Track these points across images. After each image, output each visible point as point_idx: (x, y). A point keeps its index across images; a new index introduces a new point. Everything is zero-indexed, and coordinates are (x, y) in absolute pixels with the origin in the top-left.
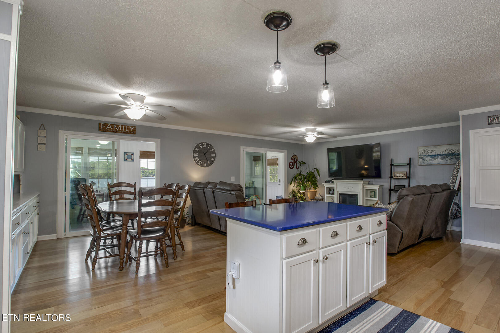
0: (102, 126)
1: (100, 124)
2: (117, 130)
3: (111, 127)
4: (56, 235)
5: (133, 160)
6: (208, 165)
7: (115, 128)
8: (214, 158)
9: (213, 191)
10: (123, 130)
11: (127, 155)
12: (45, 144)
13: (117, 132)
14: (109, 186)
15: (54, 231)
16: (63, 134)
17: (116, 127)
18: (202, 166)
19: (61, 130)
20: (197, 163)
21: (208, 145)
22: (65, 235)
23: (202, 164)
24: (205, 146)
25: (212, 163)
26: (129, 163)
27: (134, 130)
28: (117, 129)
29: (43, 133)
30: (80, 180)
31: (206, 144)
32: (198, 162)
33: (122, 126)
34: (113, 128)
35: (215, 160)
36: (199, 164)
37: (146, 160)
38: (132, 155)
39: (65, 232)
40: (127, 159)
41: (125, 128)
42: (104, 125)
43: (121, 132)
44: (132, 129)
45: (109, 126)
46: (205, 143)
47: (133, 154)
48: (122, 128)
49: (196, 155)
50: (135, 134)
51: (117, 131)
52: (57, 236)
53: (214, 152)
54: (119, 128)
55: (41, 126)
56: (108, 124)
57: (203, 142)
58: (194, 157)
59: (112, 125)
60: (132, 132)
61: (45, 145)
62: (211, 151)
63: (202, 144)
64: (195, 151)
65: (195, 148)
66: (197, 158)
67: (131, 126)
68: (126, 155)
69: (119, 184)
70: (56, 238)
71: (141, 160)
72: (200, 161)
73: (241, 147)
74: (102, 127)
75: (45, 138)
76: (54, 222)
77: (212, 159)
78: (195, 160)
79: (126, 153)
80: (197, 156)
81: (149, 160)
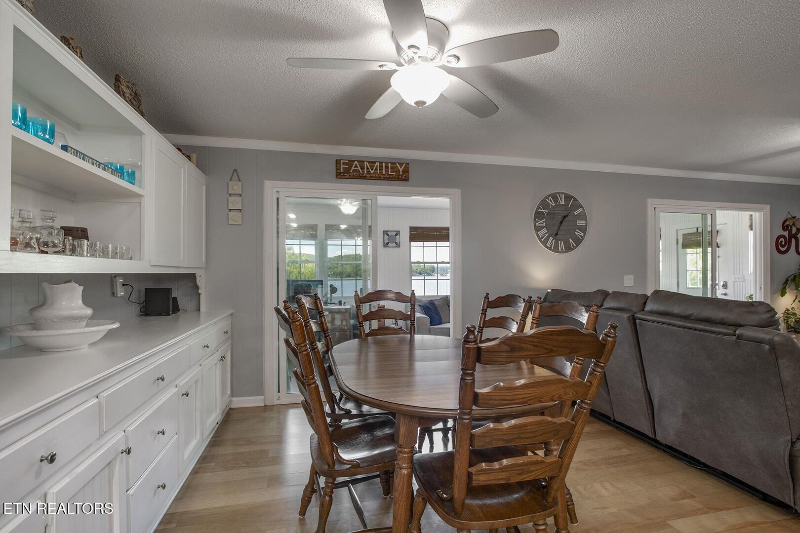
0: (342, 166)
1: (338, 162)
2: (372, 172)
3: (359, 168)
4: (263, 397)
5: (398, 245)
6: (569, 248)
7: (368, 168)
8: (584, 229)
9: (633, 320)
10: (384, 173)
11: (388, 235)
12: (240, 210)
13: (371, 178)
14: (357, 298)
15: (259, 390)
16: (271, 189)
17: (369, 166)
18: (556, 250)
19: (268, 180)
20: (544, 243)
21: (568, 197)
22: (279, 399)
23: (556, 245)
24: (562, 202)
25: (578, 242)
26: (392, 251)
27: (406, 171)
28: (372, 170)
29: (236, 187)
30: (310, 283)
31: (563, 196)
32: (547, 239)
33: (381, 163)
34: (363, 169)
35: (585, 235)
36: (548, 245)
37: (421, 244)
38: (396, 235)
39: (279, 392)
40: (388, 243)
41: (387, 168)
42: (346, 164)
43: (379, 178)
44: (401, 170)
45: (356, 166)
46: (562, 193)
47: (398, 233)
48: (381, 169)
49: (541, 223)
50: (407, 179)
51: (372, 175)
52: (264, 400)
53: (583, 216)
54: (376, 169)
55: (233, 173)
56: (354, 161)
57: (558, 193)
58: (538, 229)
59: (361, 162)
60: (402, 175)
61: (240, 212)
62: (576, 213)
63: (554, 197)
64: (538, 215)
65: (538, 208)
66: (545, 231)
67: (398, 163)
68: (386, 237)
69: (379, 295)
70: (262, 405)
71: (413, 244)
72: (551, 238)
73: (649, 201)
74: (342, 168)
75: (241, 198)
76: (259, 372)
77: (579, 233)
78: (538, 235)
79: (386, 233)
80: (543, 227)
81: (426, 244)
